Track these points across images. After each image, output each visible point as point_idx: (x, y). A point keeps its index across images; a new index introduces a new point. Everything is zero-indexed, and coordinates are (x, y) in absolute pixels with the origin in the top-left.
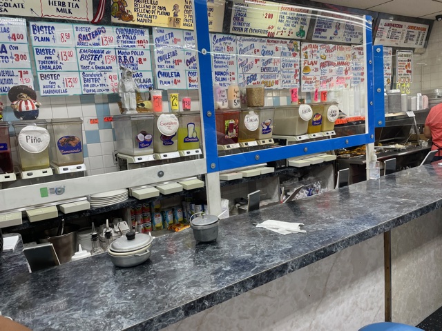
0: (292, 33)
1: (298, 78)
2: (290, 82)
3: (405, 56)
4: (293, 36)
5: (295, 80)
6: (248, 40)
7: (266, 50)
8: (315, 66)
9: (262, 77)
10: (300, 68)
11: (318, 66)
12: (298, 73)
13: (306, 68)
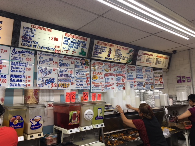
0: (75, 52)
1: (89, 82)
2: (82, 85)
3: (158, 73)
4: (77, 54)
5: (86, 84)
6: (47, 55)
7: (62, 62)
8: (101, 75)
9: (59, 80)
10: (90, 76)
11: (103, 75)
12: (89, 79)
13: (94, 77)
